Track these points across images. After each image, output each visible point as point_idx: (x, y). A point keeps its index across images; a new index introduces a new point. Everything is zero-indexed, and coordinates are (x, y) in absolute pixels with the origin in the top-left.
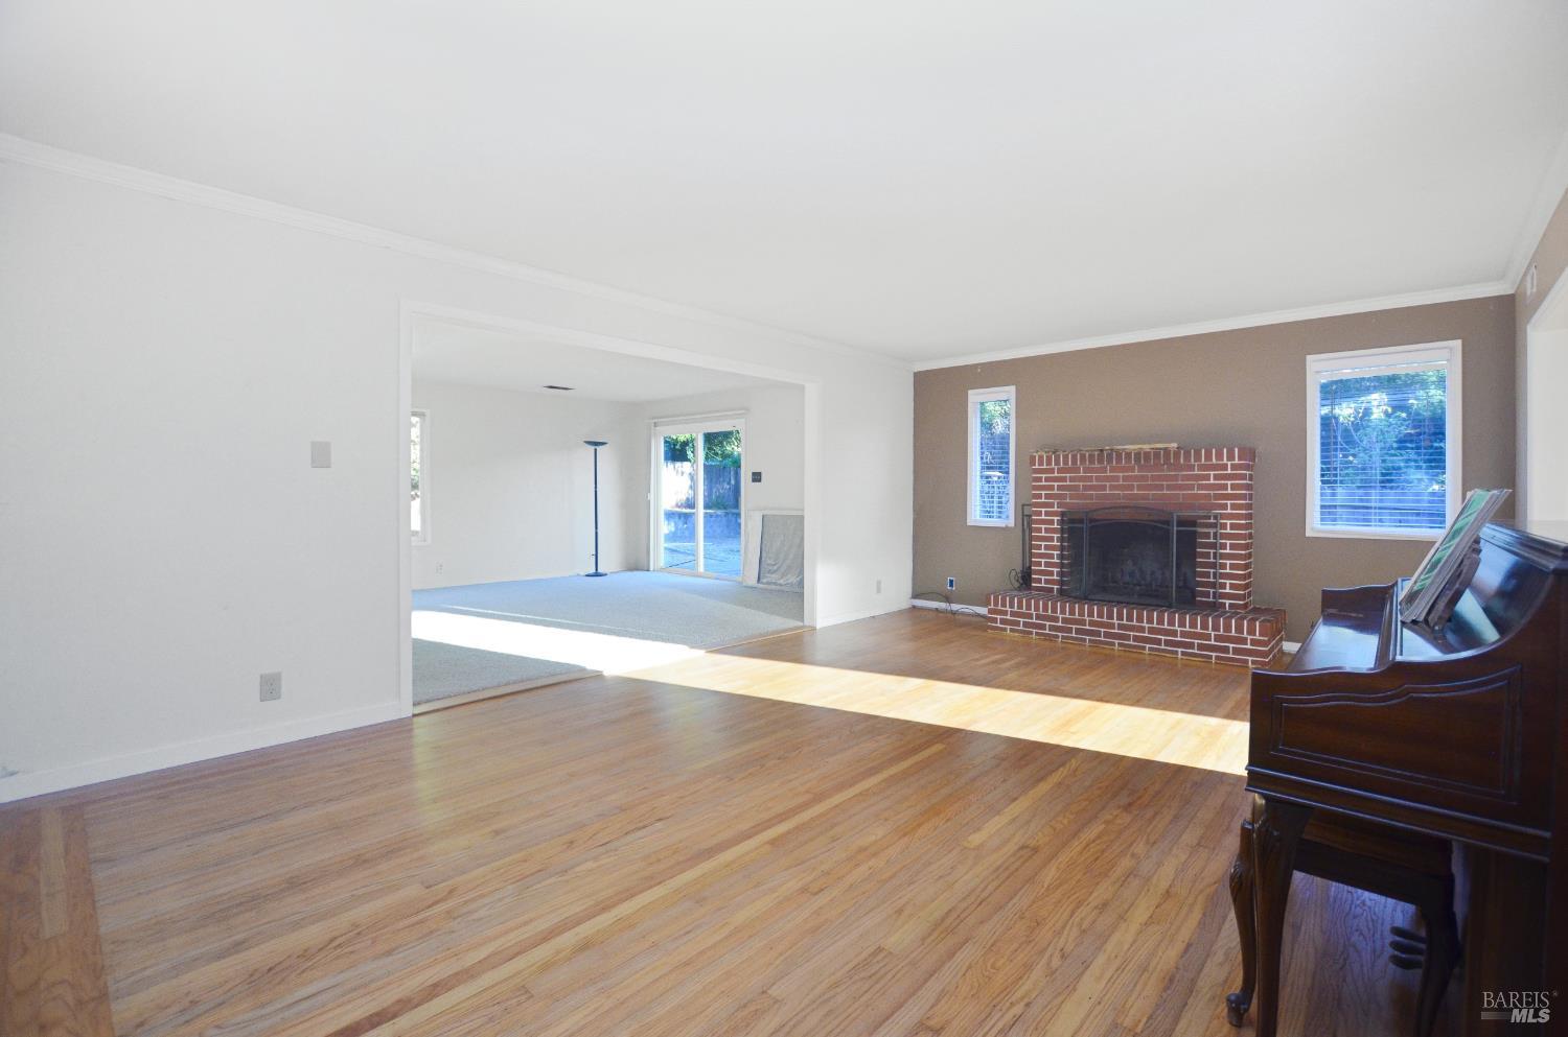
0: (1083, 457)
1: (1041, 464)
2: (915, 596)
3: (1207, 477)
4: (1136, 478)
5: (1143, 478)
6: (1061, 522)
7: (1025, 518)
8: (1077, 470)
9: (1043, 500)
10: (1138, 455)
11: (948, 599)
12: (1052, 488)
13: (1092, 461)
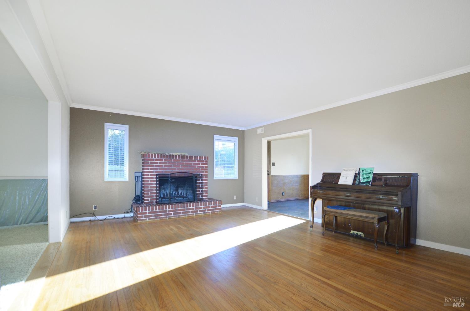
0: (164, 156)
1: (149, 157)
2: (71, 217)
3: (199, 164)
4: (181, 164)
5: (183, 164)
6: (156, 178)
7: (136, 177)
8: (162, 160)
9: (149, 170)
10: (182, 156)
11: (94, 215)
12: (153, 166)
13: (167, 157)
